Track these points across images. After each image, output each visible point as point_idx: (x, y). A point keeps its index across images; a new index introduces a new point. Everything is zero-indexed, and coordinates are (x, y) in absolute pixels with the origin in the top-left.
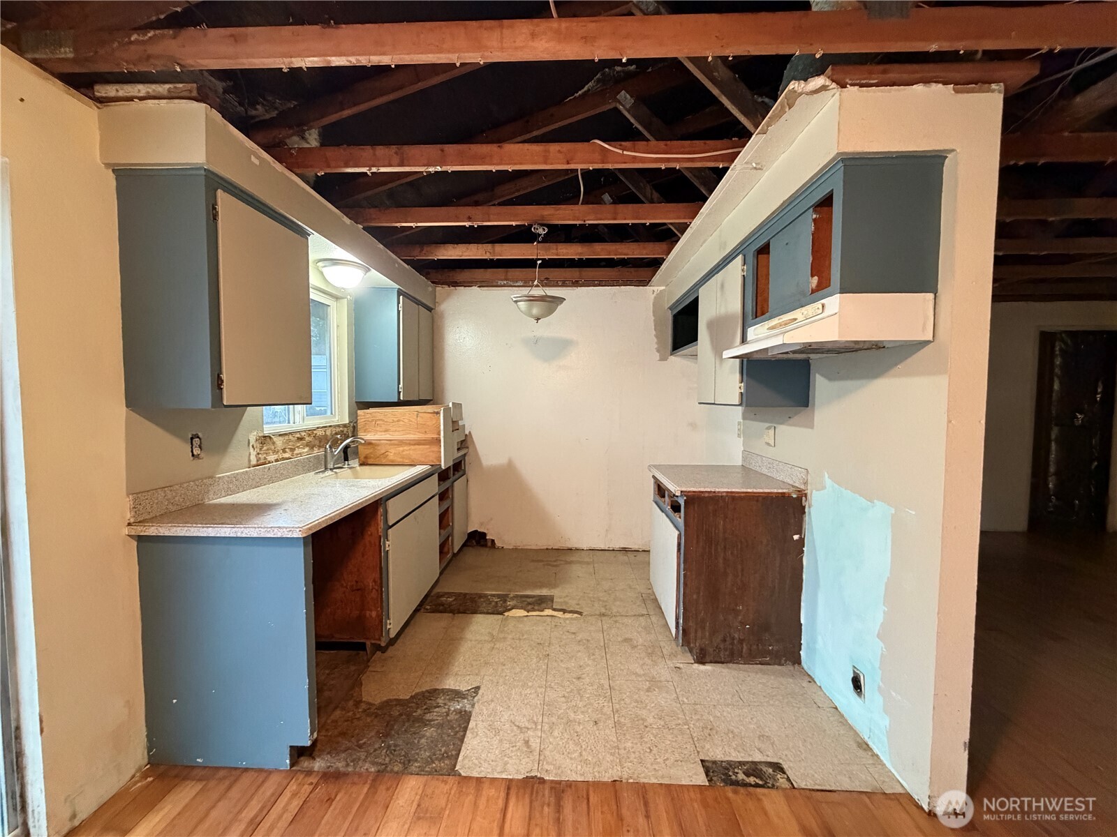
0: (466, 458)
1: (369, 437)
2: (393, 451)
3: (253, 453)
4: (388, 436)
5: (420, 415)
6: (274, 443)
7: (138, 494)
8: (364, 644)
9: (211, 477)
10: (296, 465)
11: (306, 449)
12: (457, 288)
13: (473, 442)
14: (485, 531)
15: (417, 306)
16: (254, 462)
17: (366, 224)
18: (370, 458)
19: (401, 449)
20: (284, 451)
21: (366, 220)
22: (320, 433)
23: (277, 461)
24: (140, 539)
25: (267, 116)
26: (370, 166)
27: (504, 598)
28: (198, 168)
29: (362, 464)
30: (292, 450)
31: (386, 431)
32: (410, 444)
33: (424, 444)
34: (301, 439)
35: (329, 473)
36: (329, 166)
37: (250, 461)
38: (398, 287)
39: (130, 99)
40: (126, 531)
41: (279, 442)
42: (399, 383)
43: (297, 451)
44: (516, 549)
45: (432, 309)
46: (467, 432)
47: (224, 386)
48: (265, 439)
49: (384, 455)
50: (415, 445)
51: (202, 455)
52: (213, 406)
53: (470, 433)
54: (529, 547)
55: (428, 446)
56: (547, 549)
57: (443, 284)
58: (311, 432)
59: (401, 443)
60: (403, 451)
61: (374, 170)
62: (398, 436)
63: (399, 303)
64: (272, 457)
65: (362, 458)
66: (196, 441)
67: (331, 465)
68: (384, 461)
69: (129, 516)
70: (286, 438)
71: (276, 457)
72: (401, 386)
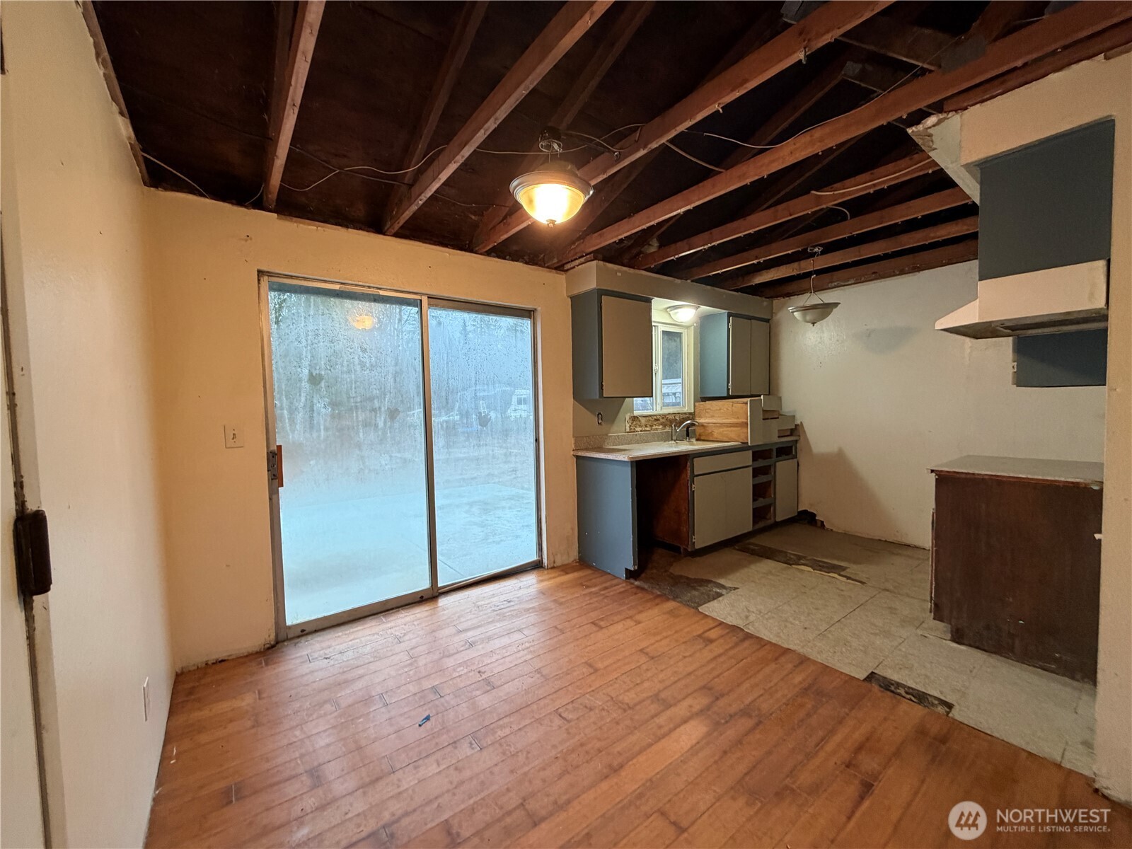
0: (798, 445)
1: (702, 421)
2: (716, 431)
3: (628, 426)
4: (714, 421)
5: (735, 405)
6: (640, 421)
7: (577, 438)
8: (680, 548)
9: (607, 435)
10: (653, 435)
11: (661, 427)
12: (791, 297)
13: (804, 431)
14: (815, 512)
15: (749, 321)
16: (628, 430)
17: (692, 279)
18: (703, 435)
19: (721, 430)
20: (646, 426)
21: (691, 277)
22: (671, 417)
23: (641, 431)
24: (578, 457)
25: (630, 244)
26: (674, 256)
27: (800, 558)
28: (594, 289)
29: (697, 440)
30: (651, 426)
31: (712, 417)
32: (727, 427)
33: (736, 427)
34: (657, 420)
35: (673, 442)
36: (655, 261)
37: (626, 429)
38: (727, 311)
39: (574, 267)
40: (572, 453)
41: (643, 421)
42: (728, 382)
43: (654, 427)
44: (845, 533)
45: (769, 320)
46: (798, 422)
47: (604, 388)
48: (635, 418)
49: (711, 434)
50: (731, 427)
51: (603, 423)
52: (600, 397)
53: (801, 423)
54: (859, 535)
55: (739, 429)
56: (880, 540)
57: (777, 297)
58: (664, 416)
59: (722, 425)
60: (723, 431)
61: (676, 256)
62: (719, 421)
63: (729, 322)
64: (638, 429)
65: (698, 436)
66: (600, 416)
67: (674, 438)
68: (711, 439)
69: (573, 446)
70: (648, 418)
71: (641, 429)
72: (730, 384)
